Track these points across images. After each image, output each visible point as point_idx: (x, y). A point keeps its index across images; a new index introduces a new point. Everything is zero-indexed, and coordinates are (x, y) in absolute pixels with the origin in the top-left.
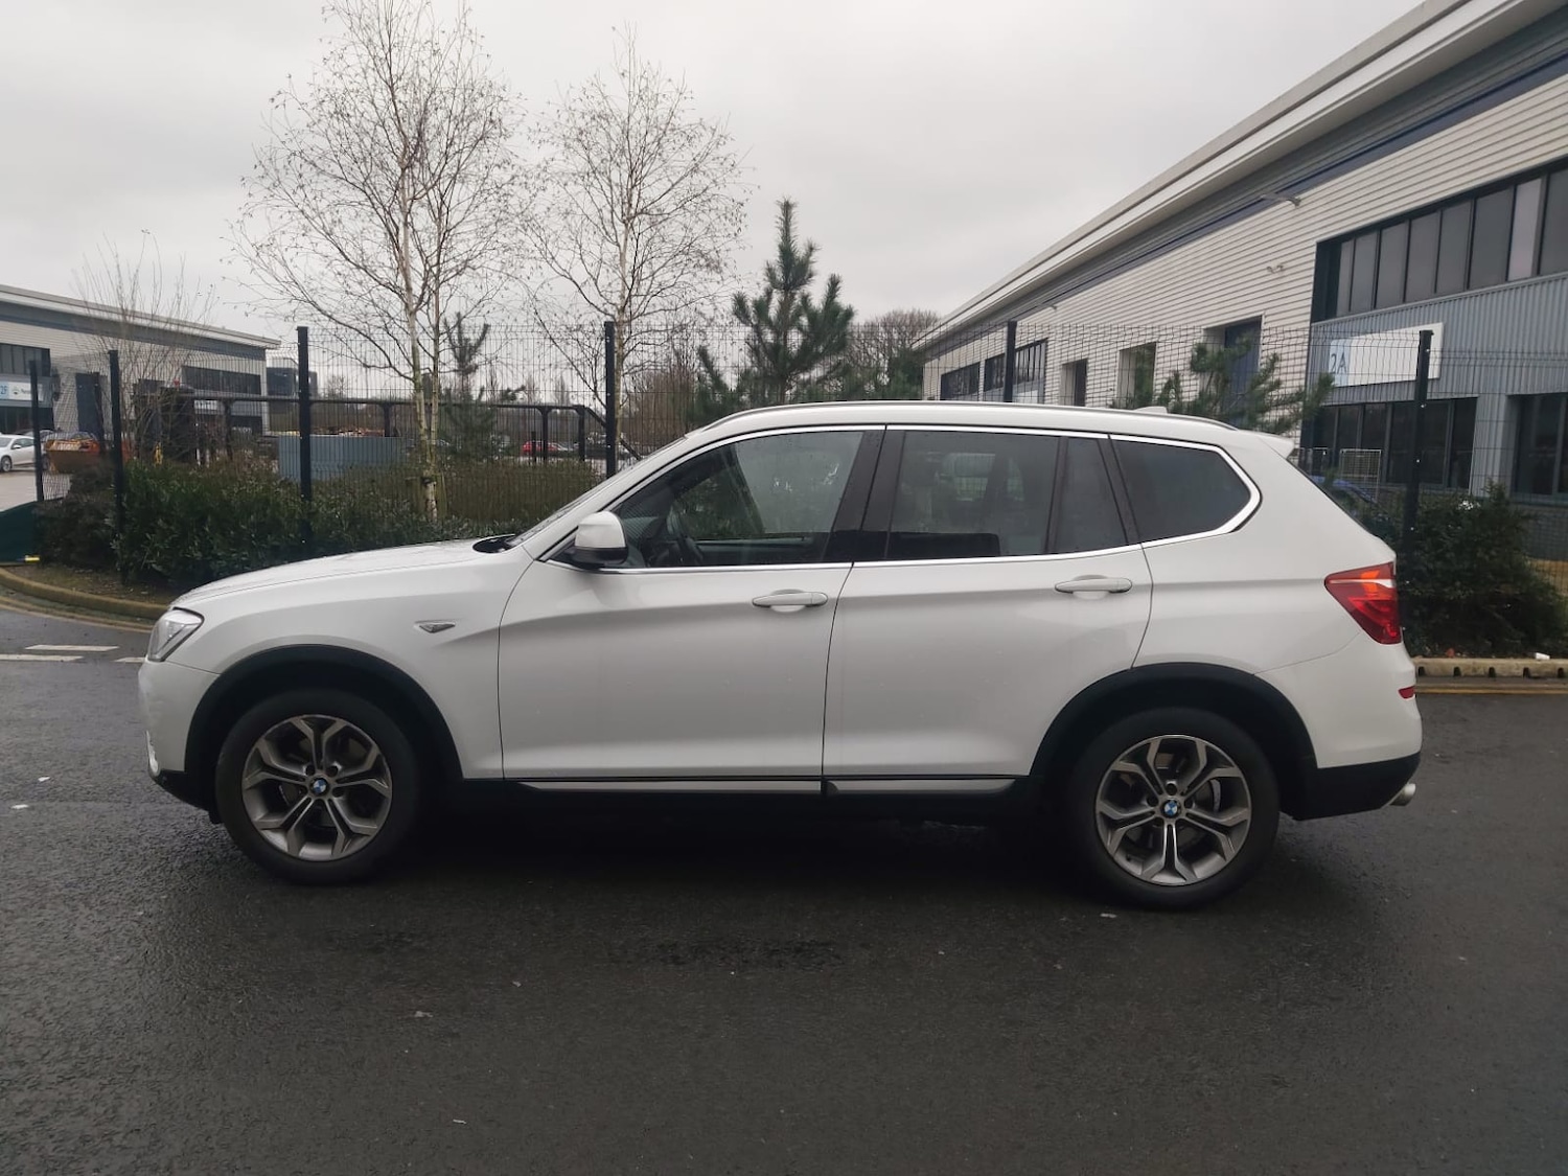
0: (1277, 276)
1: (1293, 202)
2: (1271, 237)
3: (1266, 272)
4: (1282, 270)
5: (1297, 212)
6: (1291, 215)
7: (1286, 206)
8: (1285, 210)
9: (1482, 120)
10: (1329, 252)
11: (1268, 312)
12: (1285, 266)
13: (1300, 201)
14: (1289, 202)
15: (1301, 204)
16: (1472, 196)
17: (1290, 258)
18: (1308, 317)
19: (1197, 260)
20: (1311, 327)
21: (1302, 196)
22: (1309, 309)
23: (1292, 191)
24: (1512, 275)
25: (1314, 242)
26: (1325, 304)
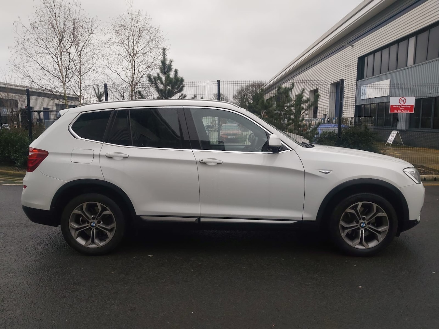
0: (348, 68)
1: (352, 46)
2: (346, 57)
3: (345, 67)
4: (349, 66)
5: (353, 49)
6: (351, 50)
7: (350, 47)
8: (350, 49)
9: (398, 20)
10: (361, 60)
11: (346, 78)
12: (350, 65)
13: (353, 46)
14: (350, 46)
15: (354, 47)
16: (397, 42)
17: (351, 62)
18: (356, 79)
19: (328, 64)
20: (357, 82)
21: (354, 44)
22: (356, 77)
23: (351, 43)
24: (408, 65)
25: (357, 58)
26: (360, 75)
